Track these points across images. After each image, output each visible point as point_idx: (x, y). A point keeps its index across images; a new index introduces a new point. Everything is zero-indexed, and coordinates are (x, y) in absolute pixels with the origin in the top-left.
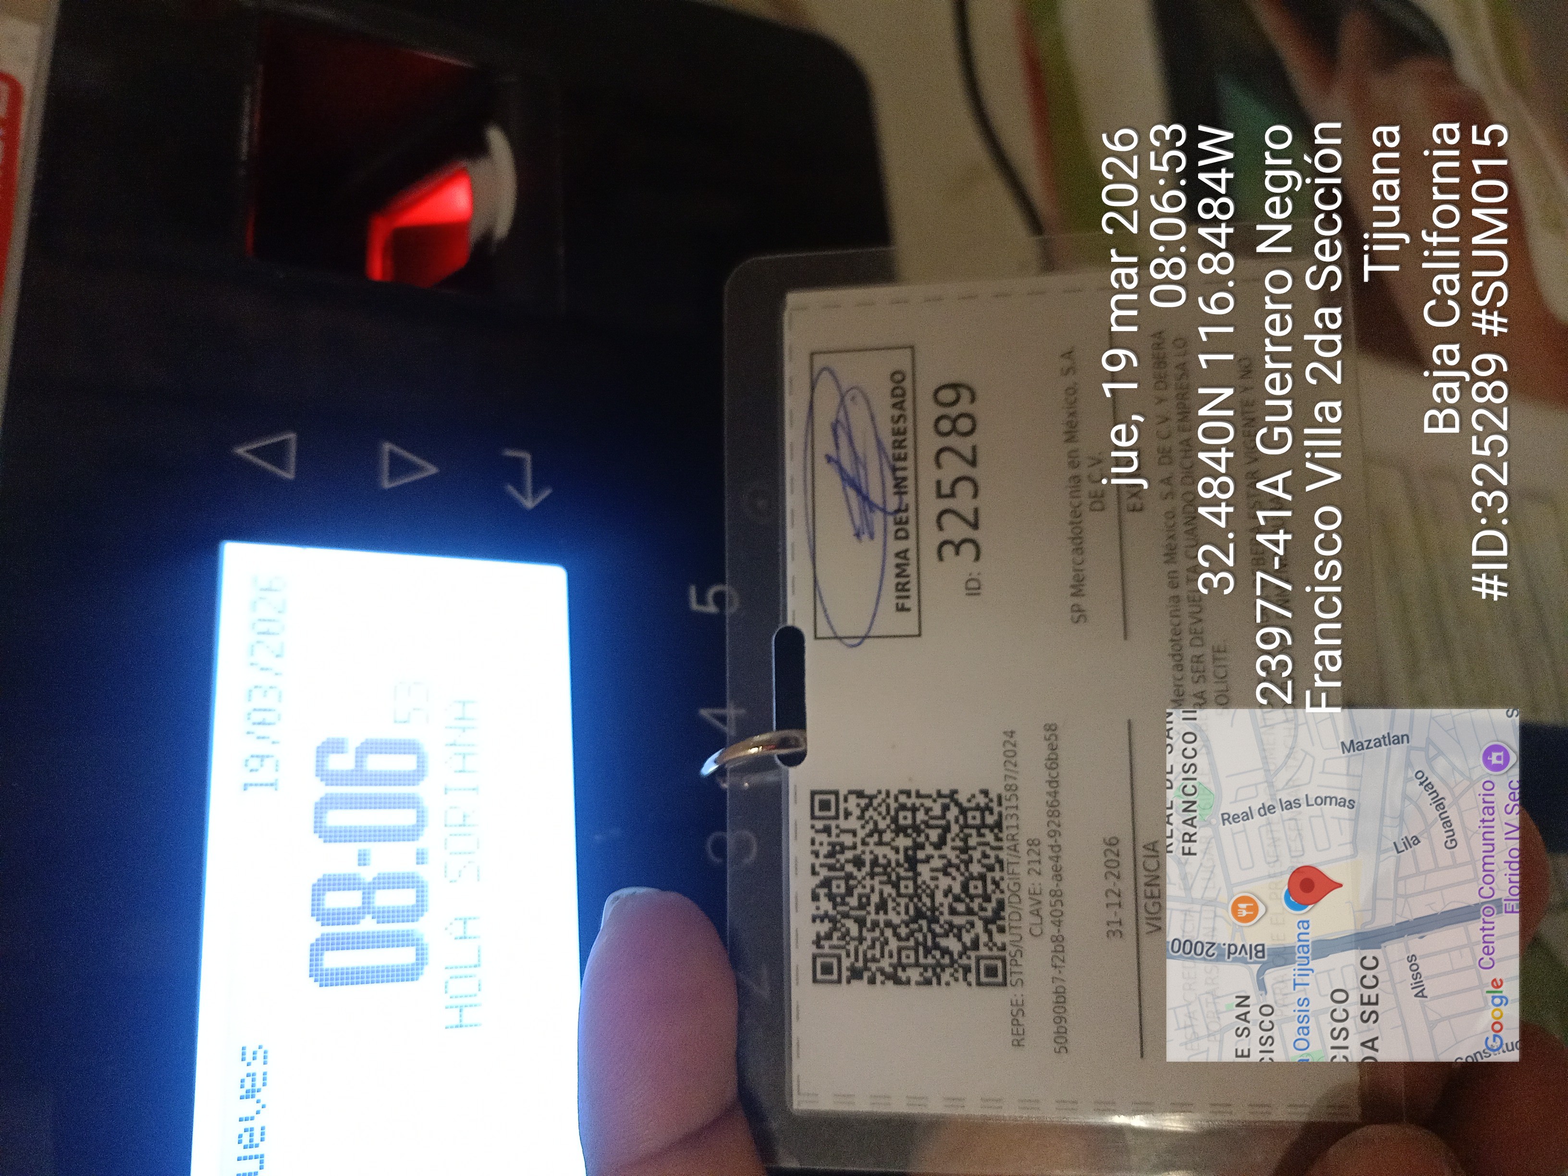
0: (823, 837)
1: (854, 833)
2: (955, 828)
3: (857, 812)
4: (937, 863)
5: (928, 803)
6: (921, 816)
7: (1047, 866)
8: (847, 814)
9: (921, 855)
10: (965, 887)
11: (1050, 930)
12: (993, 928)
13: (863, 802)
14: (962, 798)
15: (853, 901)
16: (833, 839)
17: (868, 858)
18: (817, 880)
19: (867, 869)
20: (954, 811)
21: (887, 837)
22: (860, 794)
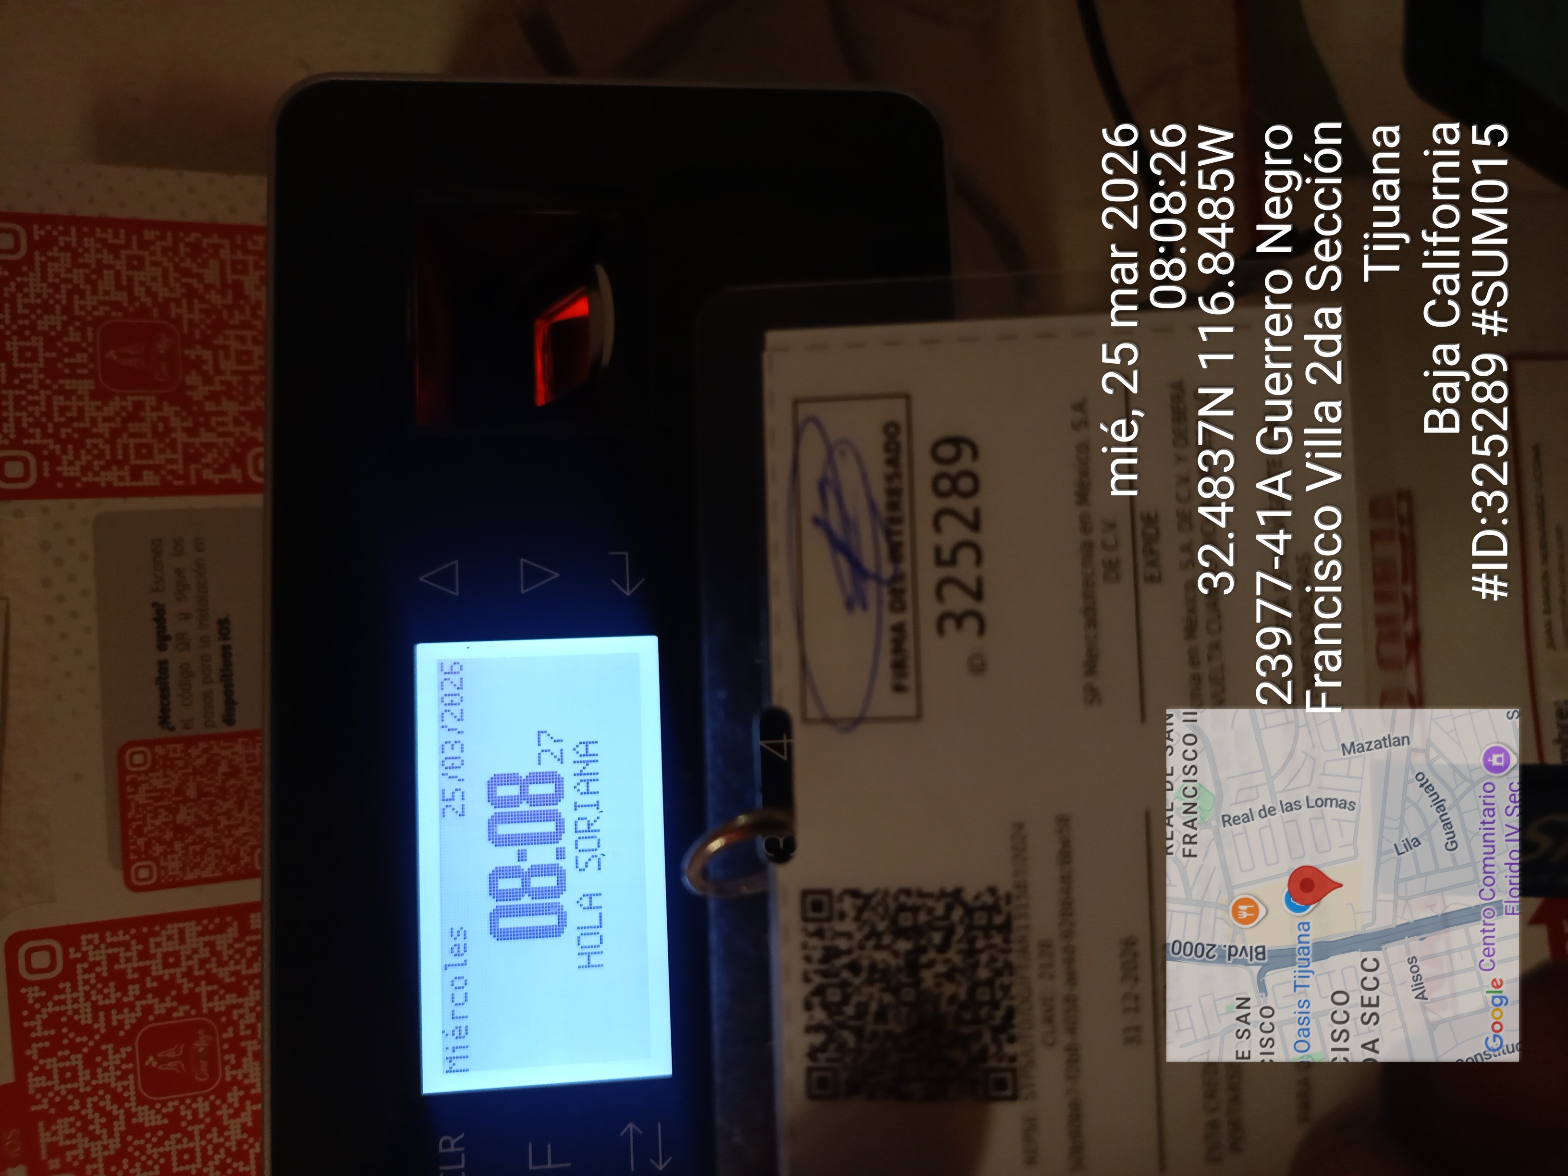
0: (814, 942)
1: (848, 935)
2: (960, 931)
3: (851, 913)
4: (941, 968)
5: (930, 903)
6: (923, 918)
7: (1060, 970)
8: (842, 916)
9: (924, 959)
10: (971, 992)
11: (1064, 1039)
12: (1003, 1037)
13: (859, 902)
14: (968, 896)
15: (850, 1010)
16: (827, 943)
17: (865, 963)
18: (807, 989)
19: (863, 976)
20: (957, 914)
21: (886, 940)
22: (855, 893)
